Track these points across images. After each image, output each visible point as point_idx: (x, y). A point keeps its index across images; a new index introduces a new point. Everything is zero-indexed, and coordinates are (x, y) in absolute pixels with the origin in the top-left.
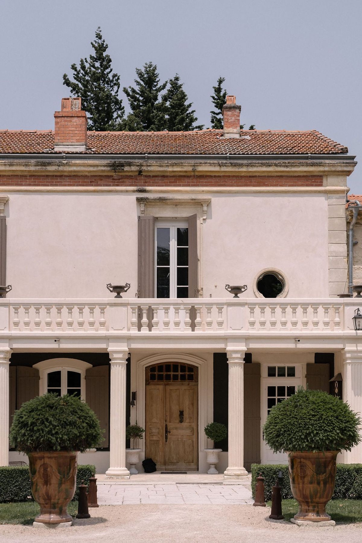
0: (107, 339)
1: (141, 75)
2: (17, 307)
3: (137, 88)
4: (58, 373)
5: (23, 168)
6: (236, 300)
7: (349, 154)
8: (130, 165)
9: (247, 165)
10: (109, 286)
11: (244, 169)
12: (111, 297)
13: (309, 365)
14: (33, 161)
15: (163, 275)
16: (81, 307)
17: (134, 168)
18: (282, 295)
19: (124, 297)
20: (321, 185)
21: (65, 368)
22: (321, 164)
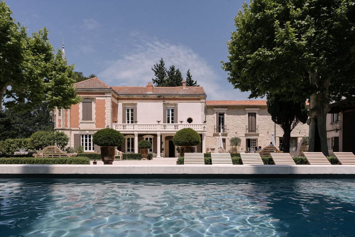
0: (156, 131)
1: (171, 68)
2: (139, 125)
3: (170, 71)
5: (140, 97)
6: (181, 124)
7: (206, 94)
8: (161, 96)
9: (185, 97)
10: (157, 121)
12: (157, 123)
14: (142, 96)
15: (169, 118)
16: (152, 125)
17: (162, 97)
18: (192, 123)
19: (160, 123)
20: (200, 100)
21: (149, 137)
22: (200, 96)
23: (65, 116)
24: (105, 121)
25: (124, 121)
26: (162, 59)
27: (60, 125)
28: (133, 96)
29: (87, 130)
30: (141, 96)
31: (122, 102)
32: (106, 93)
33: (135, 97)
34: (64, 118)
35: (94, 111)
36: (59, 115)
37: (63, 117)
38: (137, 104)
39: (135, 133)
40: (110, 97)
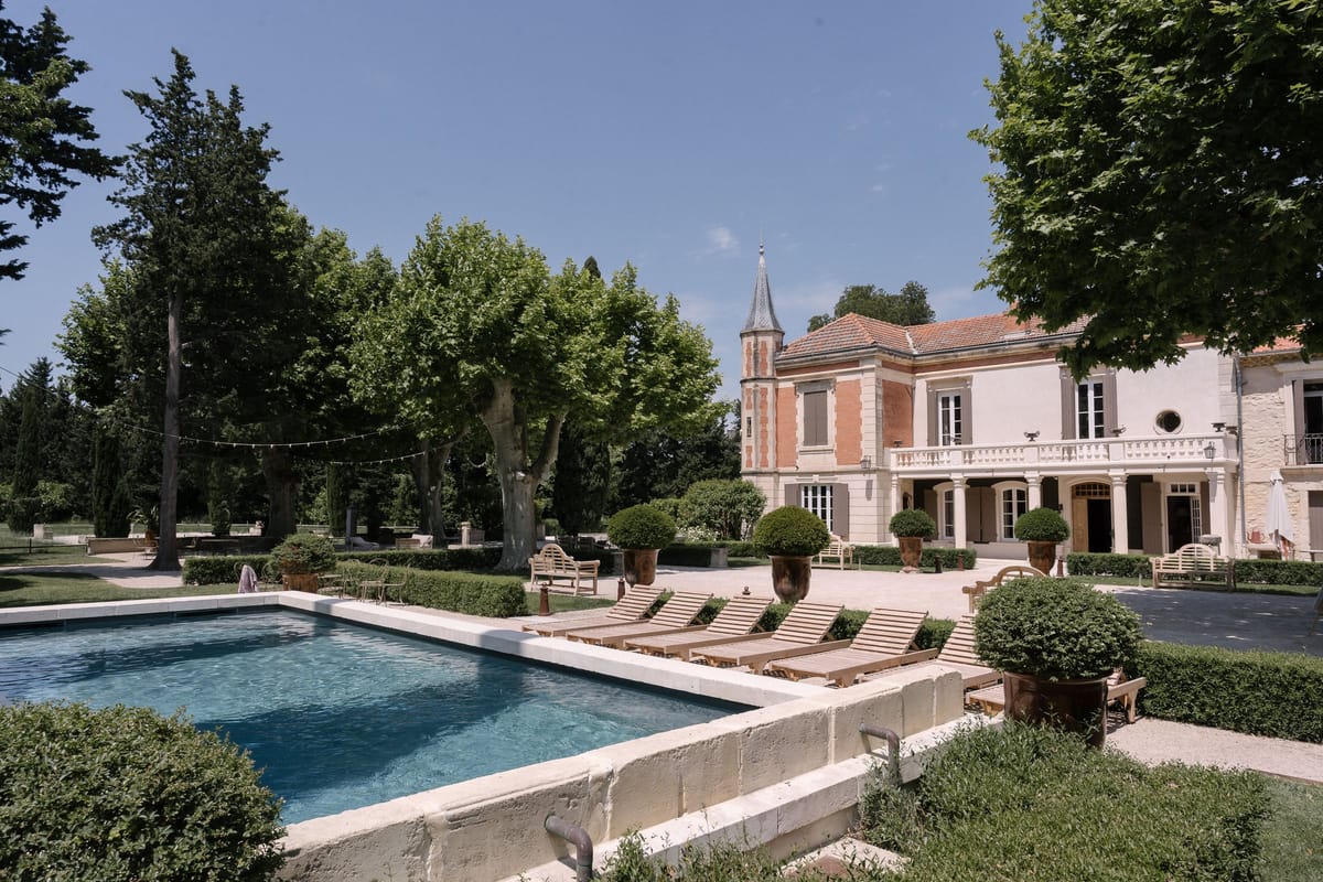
0: (1025, 469)
2: (966, 450)
4: (1010, 492)
5: (981, 355)
6: (1117, 439)
8: (1053, 344)
10: (1026, 433)
12: (1027, 441)
14: (986, 350)
15: (1084, 419)
16: (1007, 449)
17: (1055, 346)
18: (1177, 430)
19: (1037, 441)
21: (1015, 487)
23: (762, 437)
24: (859, 444)
25: (933, 440)
27: (749, 463)
28: (956, 356)
29: (816, 473)
30: (983, 353)
31: (926, 376)
32: (863, 359)
33: (964, 355)
34: (760, 440)
35: (832, 416)
36: (748, 436)
37: (756, 438)
38: (971, 378)
39: (953, 476)
40: (872, 370)
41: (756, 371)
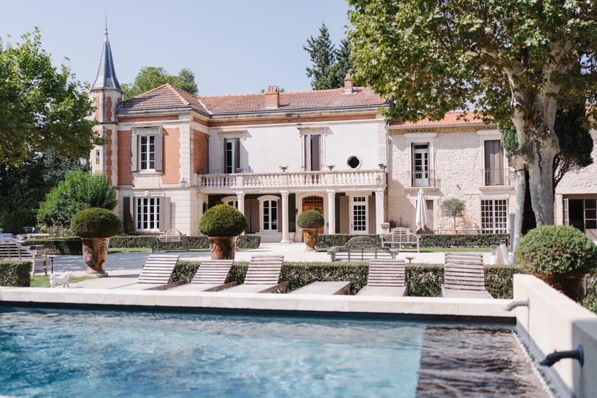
0: (280, 188)
1: (342, 42)
2: (246, 176)
3: (340, 49)
4: (268, 202)
5: (251, 118)
6: (331, 172)
8: (294, 114)
9: (343, 112)
11: (341, 113)
12: (281, 171)
13: (369, 196)
14: (256, 115)
16: (270, 175)
17: (296, 115)
18: (358, 167)
20: (375, 118)
21: (270, 199)
22: (373, 110)
23: (107, 164)
24: (178, 171)
26: (324, 25)
28: (237, 117)
29: (147, 190)
30: (253, 116)
31: (218, 129)
32: (181, 114)
33: (242, 117)
34: (106, 167)
36: (97, 163)
37: (103, 165)
39: (237, 192)
40: (188, 122)
41: (104, 117)
